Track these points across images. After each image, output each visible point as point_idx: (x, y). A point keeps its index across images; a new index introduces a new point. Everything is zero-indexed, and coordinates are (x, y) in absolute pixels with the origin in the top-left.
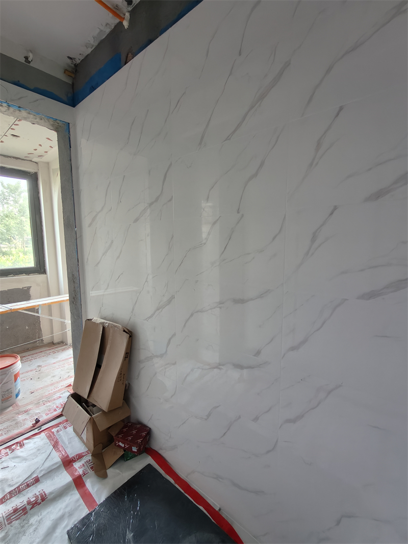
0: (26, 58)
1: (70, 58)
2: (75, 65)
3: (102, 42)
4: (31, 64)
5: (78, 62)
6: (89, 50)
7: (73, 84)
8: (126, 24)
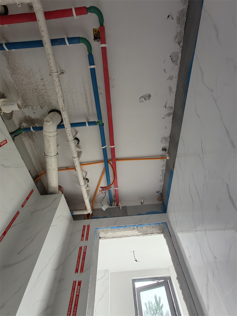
0: (141, 203)
1: (158, 192)
2: (161, 194)
3: (165, 175)
5: (161, 191)
6: (163, 182)
7: (163, 203)
8: (168, 158)
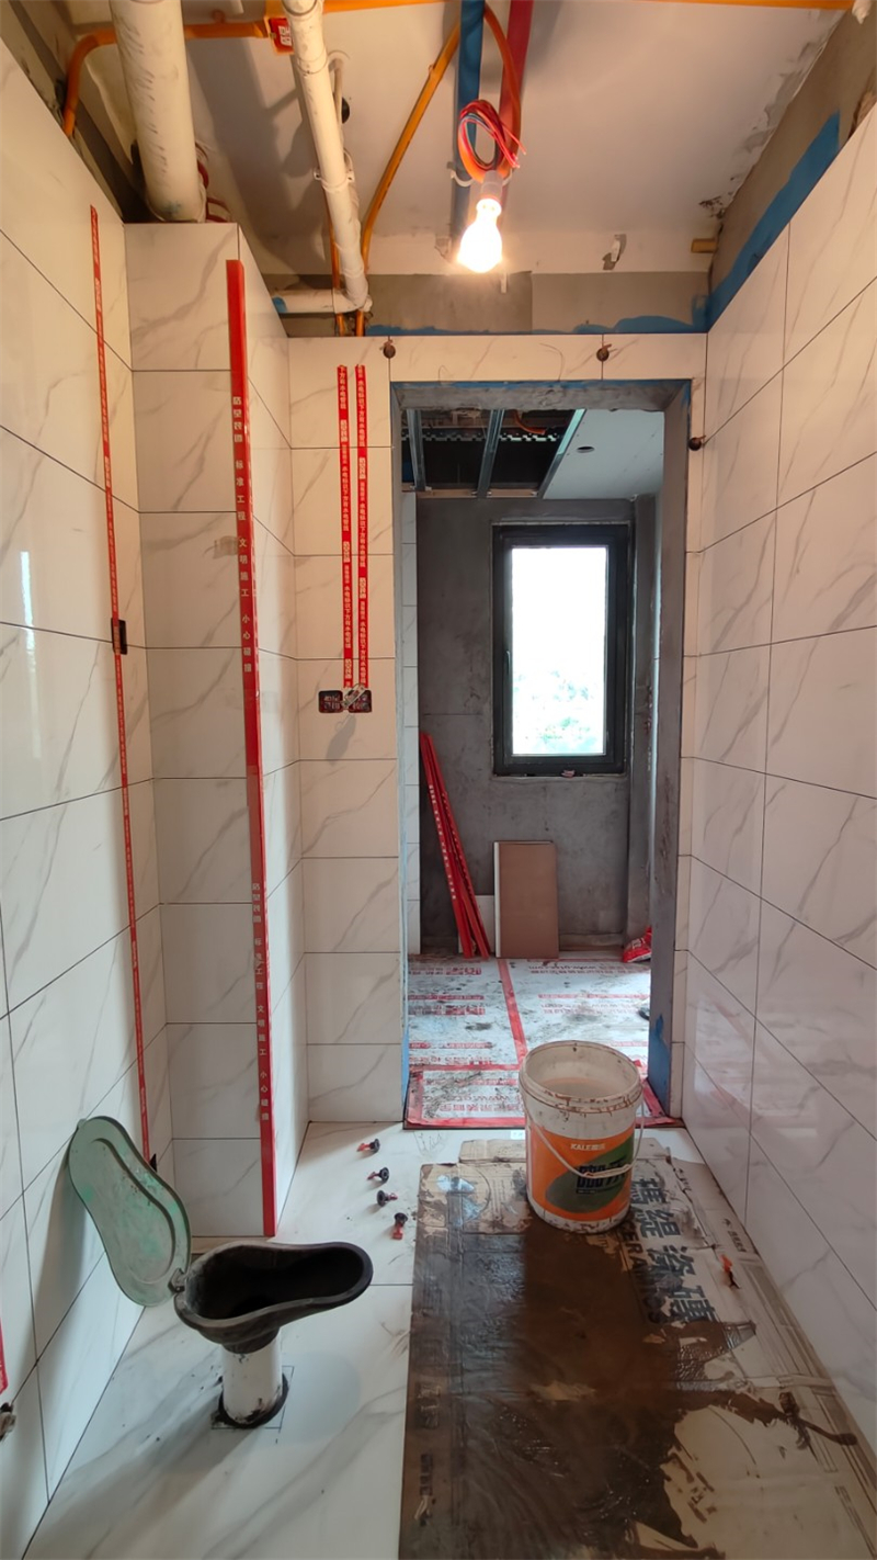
0: (608, 259)
1: (709, 203)
2: (719, 215)
3: (790, 108)
4: (618, 268)
5: (727, 201)
7: (712, 268)
8: (861, 7)
